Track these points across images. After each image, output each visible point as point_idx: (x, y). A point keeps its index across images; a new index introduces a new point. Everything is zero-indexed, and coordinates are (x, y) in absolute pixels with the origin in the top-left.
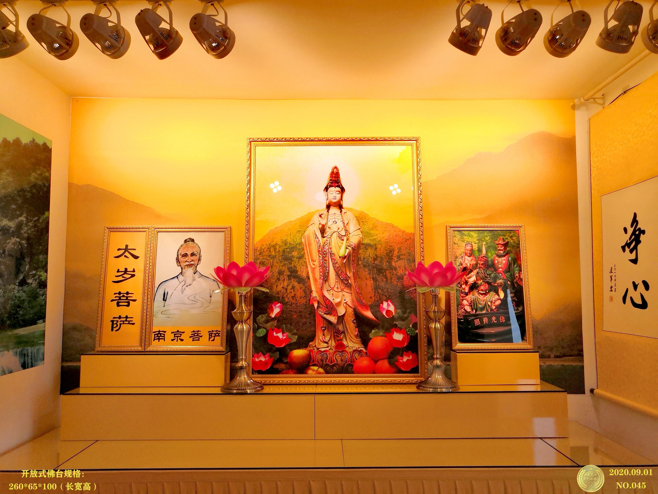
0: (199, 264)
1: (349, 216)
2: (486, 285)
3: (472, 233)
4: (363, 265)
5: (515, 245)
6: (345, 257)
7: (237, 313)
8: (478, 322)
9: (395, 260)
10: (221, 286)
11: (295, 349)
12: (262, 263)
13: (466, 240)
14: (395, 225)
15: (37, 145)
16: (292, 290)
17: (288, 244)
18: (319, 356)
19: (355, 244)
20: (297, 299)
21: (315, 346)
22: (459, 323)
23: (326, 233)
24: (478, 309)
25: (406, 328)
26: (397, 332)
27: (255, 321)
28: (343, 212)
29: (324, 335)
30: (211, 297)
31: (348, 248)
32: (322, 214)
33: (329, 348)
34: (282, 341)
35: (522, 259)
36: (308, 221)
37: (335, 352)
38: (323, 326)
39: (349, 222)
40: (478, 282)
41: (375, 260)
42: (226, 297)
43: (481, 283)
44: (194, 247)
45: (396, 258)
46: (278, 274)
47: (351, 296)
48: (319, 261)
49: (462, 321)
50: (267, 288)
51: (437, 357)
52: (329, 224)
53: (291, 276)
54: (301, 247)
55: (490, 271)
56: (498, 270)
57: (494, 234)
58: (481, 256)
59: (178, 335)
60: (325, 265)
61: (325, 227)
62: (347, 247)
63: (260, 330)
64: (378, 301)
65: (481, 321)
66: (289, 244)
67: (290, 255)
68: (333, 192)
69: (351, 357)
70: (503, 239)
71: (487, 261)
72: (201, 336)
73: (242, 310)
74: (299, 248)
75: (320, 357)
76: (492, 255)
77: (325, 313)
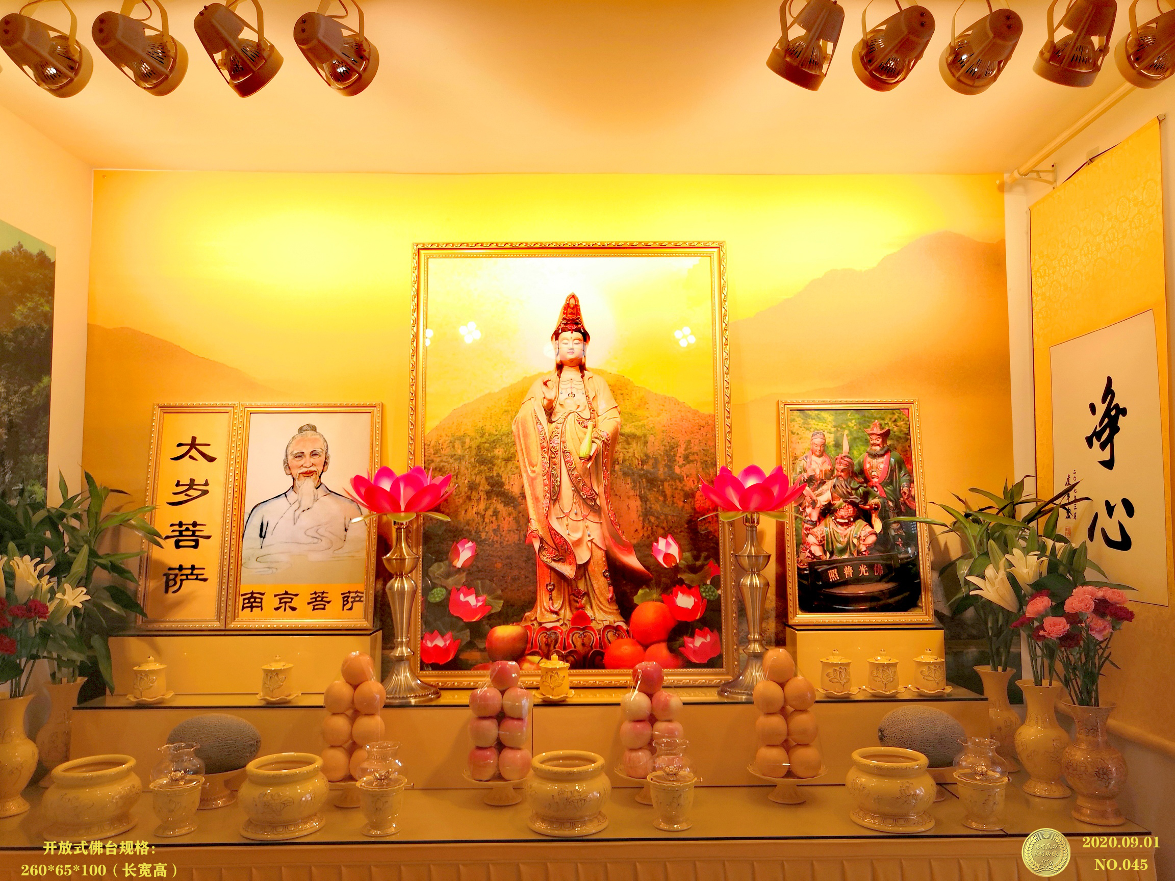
0: (324, 470)
1: (597, 385)
2: (849, 508)
3: (824, 414)
4: (622, 473)
5: (902, 435)
6: (590, 458)
7: (393, 559)
8: (835, 575)
9: (680, 464)
10: (366, 511)
11: (500, 625)
12: (440, 470)
13: (814, 426)
14: (681, 400)
15: (27, 256)
16: (494, 518)
17: (487, 434)
18: (542, 637)
19: (608, 435)
20: (503, 534)
21: (536, 619)
22: (801, 575)
23: (555, 415)
24: (835, 552)
25: (699, 585)
26: (683, 593)
27: (425, 574)
28: (586, 377)
29: (552, 600)
30: (346, 530)
31: (595, 442)
32: (548, 381)
33: (561, 622)
34: (475, 611)
35: (913, 460)
36: (523, 393)
37: (571, 630)
38: (550, 583)
39: (598, 394)
40: (835, 502)
41: (643, 462)
42: (375, 530)
43: (840, 505)
44: (315, 440)
45: (681, 459)
46: (469, 489)
47: (601, 527)
48: (543, 466)
49: (806, 572)
50: (448, 515)
51: (754, 638)
52: (562, 397)
53: (492, 492)
54: (509, 440)
55: (856, 483)
56: (872, 481)
57: (864, 416)
58: (840, 456)
59: (286, 600)
60: (554, 472)
61: (554, 404)
62: (595, 440)
63: (435, 590)
64: (648, 537)
65: (841, 573)
66: (489, 435)
67: (489, 455)
68: (567, 339)
69: (600, 638)
70: (880, 424)
71: (851, 465)
72: (329, 602)
73: (401, 553)
74: (507, 442)
75: (544, 640)
76: (861, 454)
77: (554, 560)
